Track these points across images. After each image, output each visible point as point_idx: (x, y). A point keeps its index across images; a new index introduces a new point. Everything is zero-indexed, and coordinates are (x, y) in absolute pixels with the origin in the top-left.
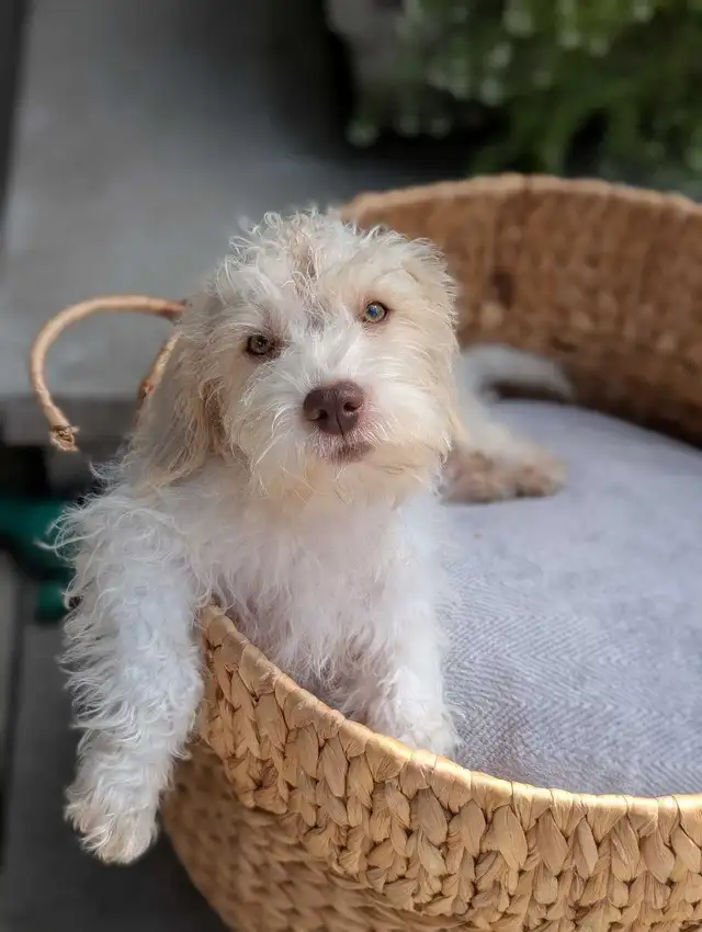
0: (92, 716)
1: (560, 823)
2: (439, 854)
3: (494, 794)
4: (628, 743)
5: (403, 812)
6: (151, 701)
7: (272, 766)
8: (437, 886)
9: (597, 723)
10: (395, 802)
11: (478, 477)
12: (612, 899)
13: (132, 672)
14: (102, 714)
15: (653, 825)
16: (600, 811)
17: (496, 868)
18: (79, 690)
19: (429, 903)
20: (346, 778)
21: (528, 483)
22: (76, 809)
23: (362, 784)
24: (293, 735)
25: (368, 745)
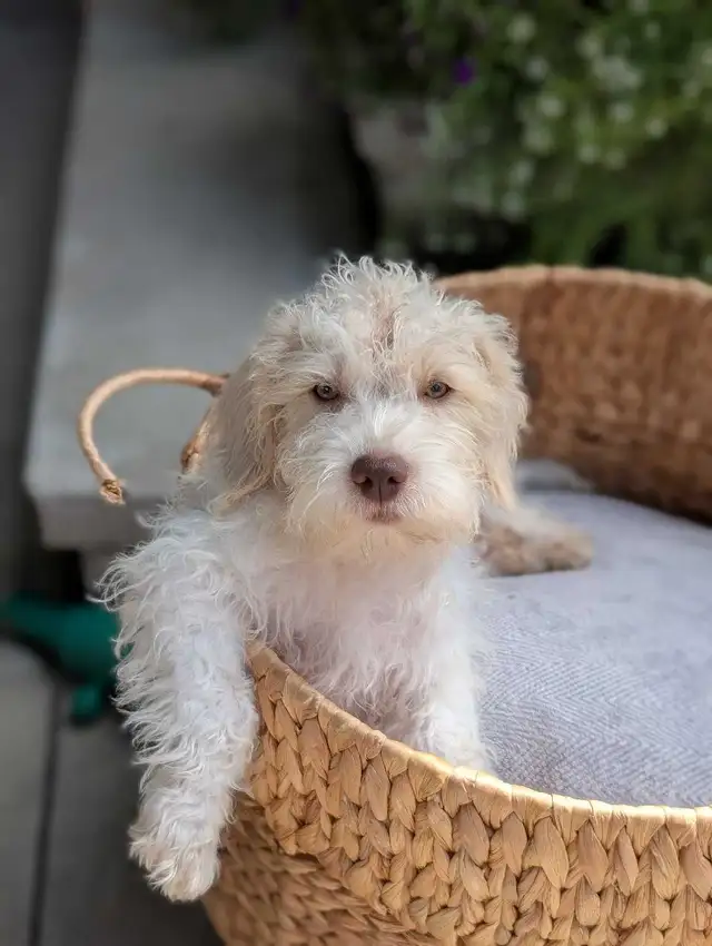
0: (152, 752)
1: (599, 834)
2: (481, 873)
3: (534, 806)
4: (665, 779)
5: (445, 830)
6: (211, 733)
7: (315, 797)
8: (480, 913)
9: (634, 759)
10: (438, 821)
11: (509, 551)
12: (654, 919)
13: (190, 706)
14: (162, 749)
15: (691, 835)
16: (638, 821)
17: (539, 885)
18: (138, 728)
19: (472, 934)
20: (389, 799)
21: (559, 556)
22: (141, 846)
23: (404, 805)
24: (336, 759)
25: (410, 763)
